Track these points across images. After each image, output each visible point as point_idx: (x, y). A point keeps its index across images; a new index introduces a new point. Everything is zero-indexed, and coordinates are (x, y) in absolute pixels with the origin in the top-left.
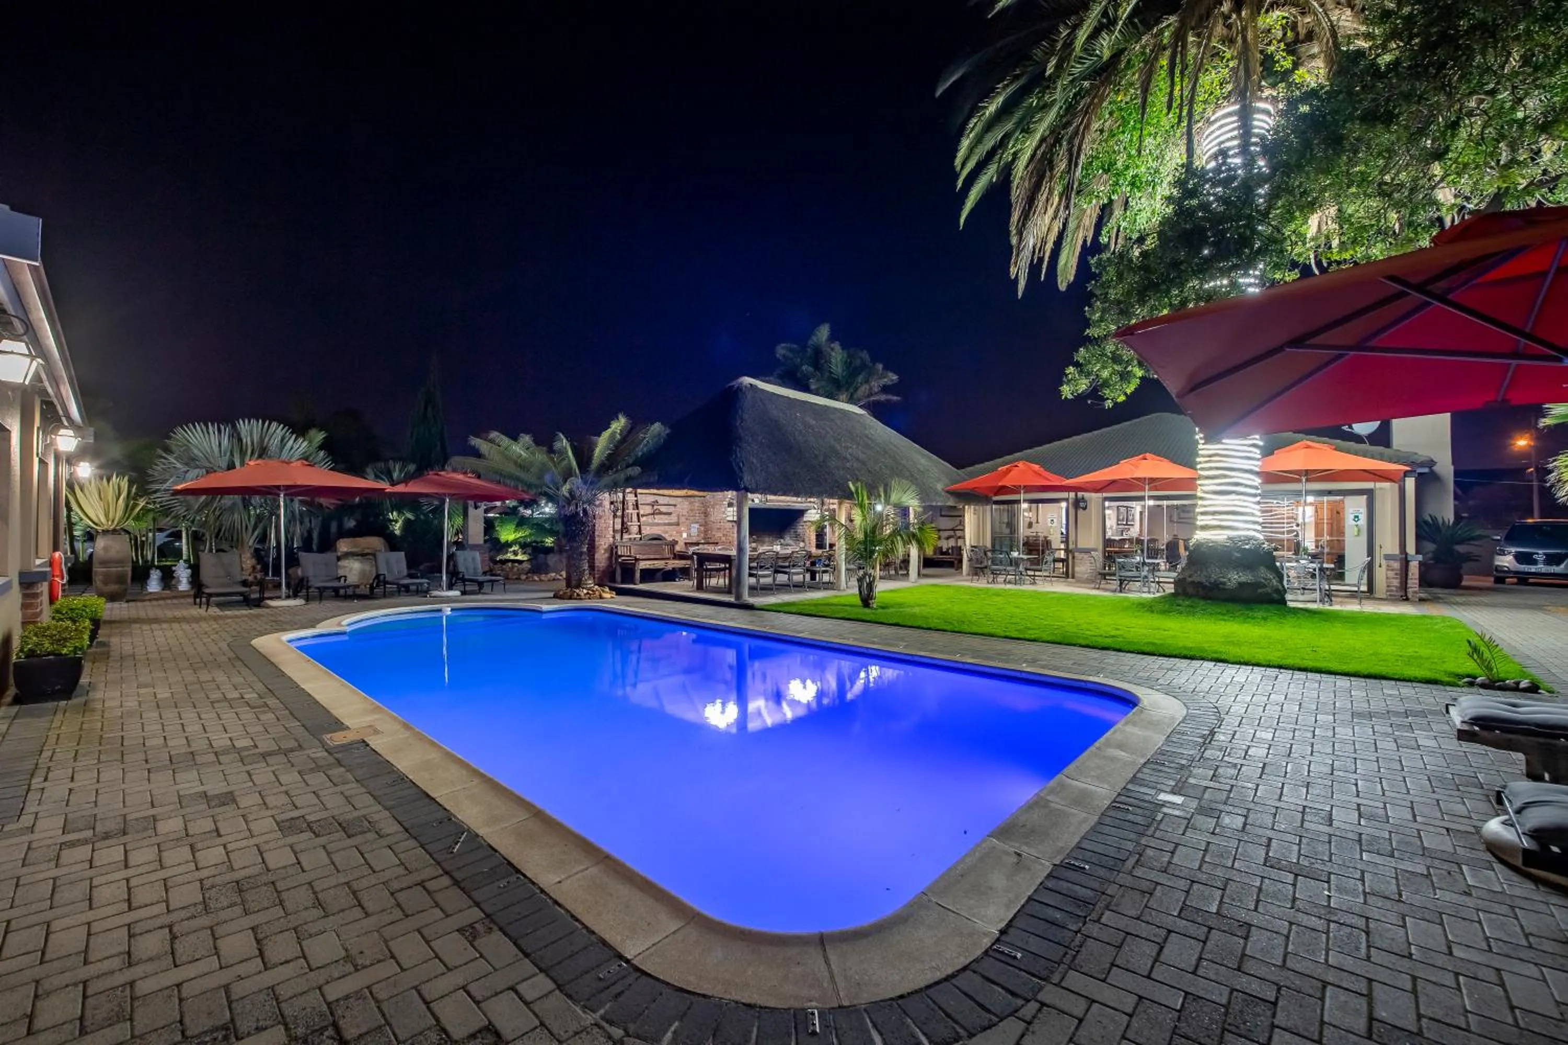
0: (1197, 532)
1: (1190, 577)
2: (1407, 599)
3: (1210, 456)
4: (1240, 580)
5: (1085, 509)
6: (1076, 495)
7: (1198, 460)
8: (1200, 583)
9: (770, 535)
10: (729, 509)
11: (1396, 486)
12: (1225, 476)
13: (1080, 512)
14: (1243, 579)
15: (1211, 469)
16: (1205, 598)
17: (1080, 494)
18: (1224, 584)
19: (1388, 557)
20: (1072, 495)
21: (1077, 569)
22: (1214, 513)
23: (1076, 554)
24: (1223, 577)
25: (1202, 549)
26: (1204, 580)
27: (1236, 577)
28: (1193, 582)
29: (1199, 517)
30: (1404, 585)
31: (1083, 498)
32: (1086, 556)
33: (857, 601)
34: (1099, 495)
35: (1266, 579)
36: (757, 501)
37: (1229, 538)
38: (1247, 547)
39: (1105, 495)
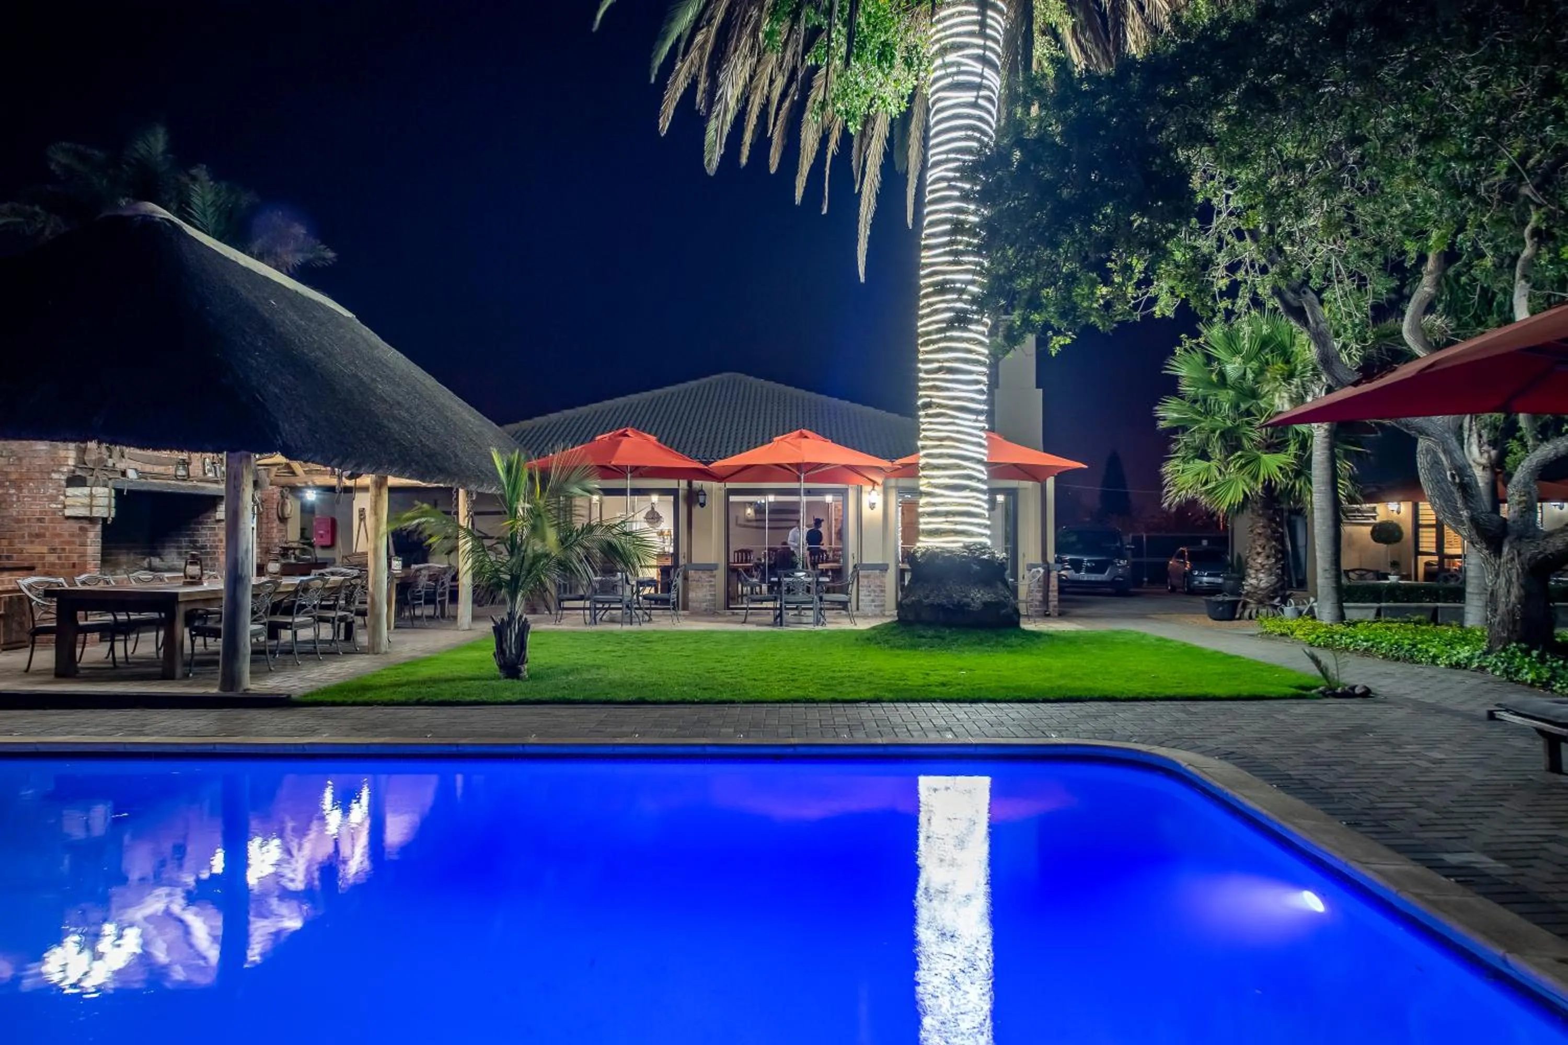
0: (921, 538)
1: (927, 597)
2: (1049, 615)
3: (941, 439)
4: (984, 600)
5: (702, 505)
6: (690, 484)
7: (920, 443)
8: (941, 607)
9: (129, 549)
10: (70, 491)
11: (1039, 484)
12: (959, 467)
13: (696, 509)
14: (987, 598)
15: (941, 456)
16: (948, 624)
17: (697, 484)
18: (968, 605)
19: (1030, 567)
20: (683, 484)
21: (692, 595)
22: (947, 514)
23: (691, 573)
24: (966, 596)
25: (937, 561)
26: (945, 601)
27: (979, 595)
28: (932, 605)
29: (922, 520)
30: (1045, 601)
31: (702, 490)
32: (704, 576)
33: (493, 666)
34: (722, 485)
35: (1005, 598)
36: (131, 474)
37: (966, 547)
38: (985, 557)
39: (730, 485)
